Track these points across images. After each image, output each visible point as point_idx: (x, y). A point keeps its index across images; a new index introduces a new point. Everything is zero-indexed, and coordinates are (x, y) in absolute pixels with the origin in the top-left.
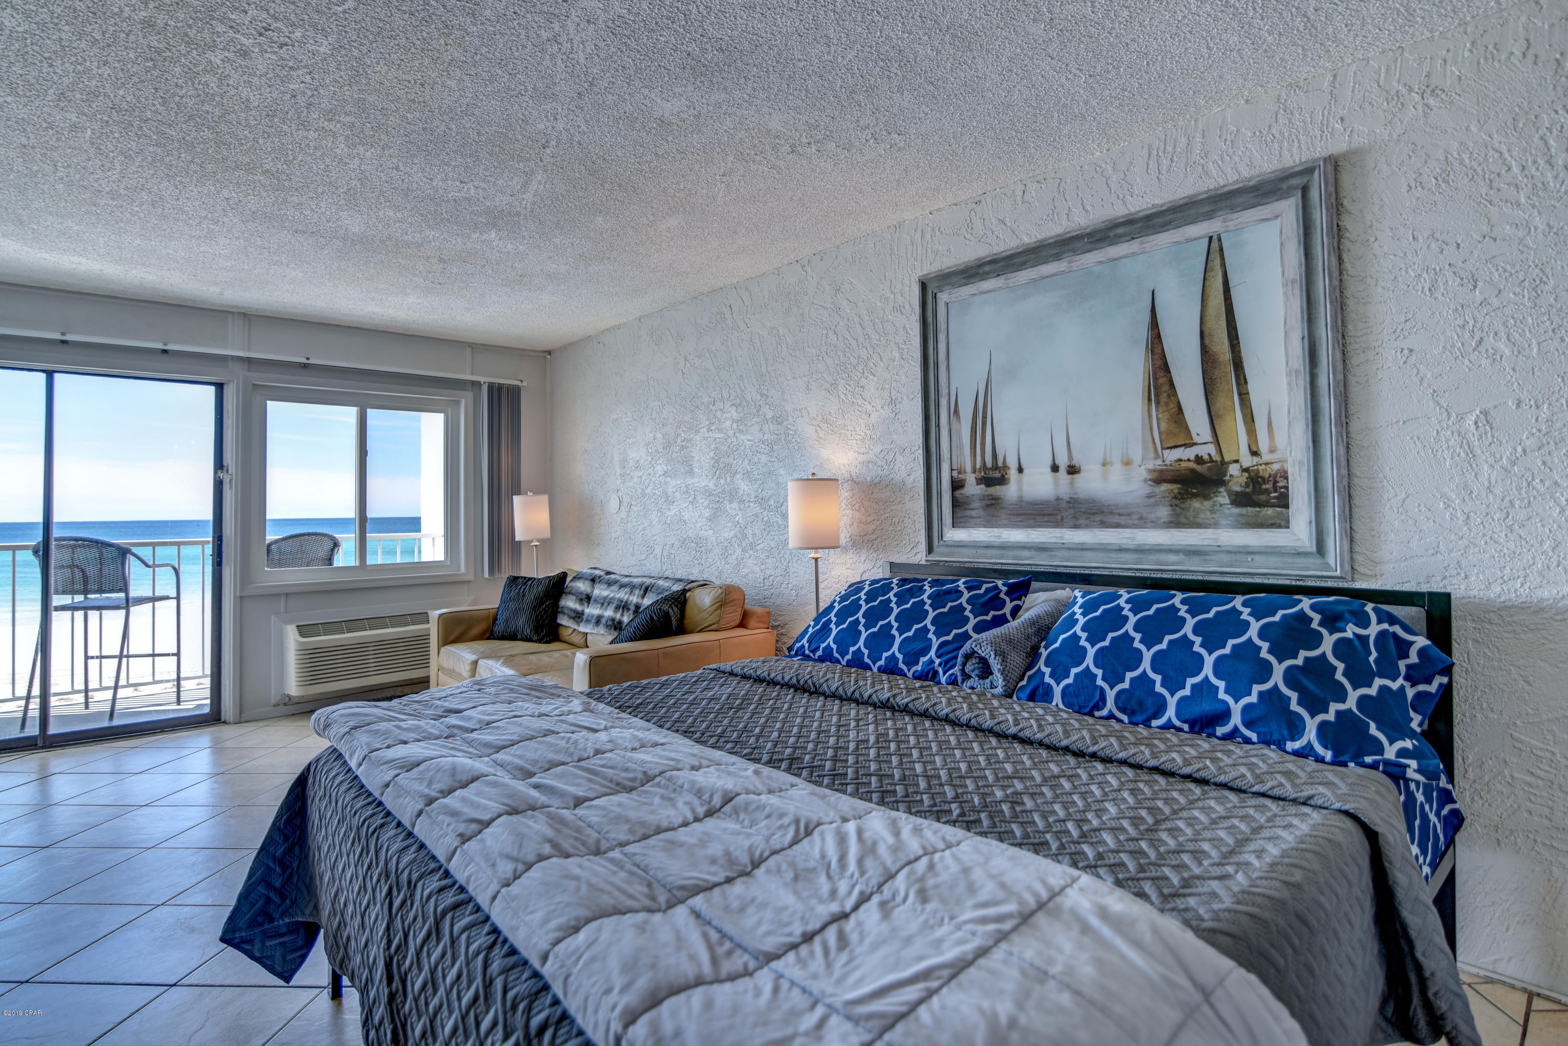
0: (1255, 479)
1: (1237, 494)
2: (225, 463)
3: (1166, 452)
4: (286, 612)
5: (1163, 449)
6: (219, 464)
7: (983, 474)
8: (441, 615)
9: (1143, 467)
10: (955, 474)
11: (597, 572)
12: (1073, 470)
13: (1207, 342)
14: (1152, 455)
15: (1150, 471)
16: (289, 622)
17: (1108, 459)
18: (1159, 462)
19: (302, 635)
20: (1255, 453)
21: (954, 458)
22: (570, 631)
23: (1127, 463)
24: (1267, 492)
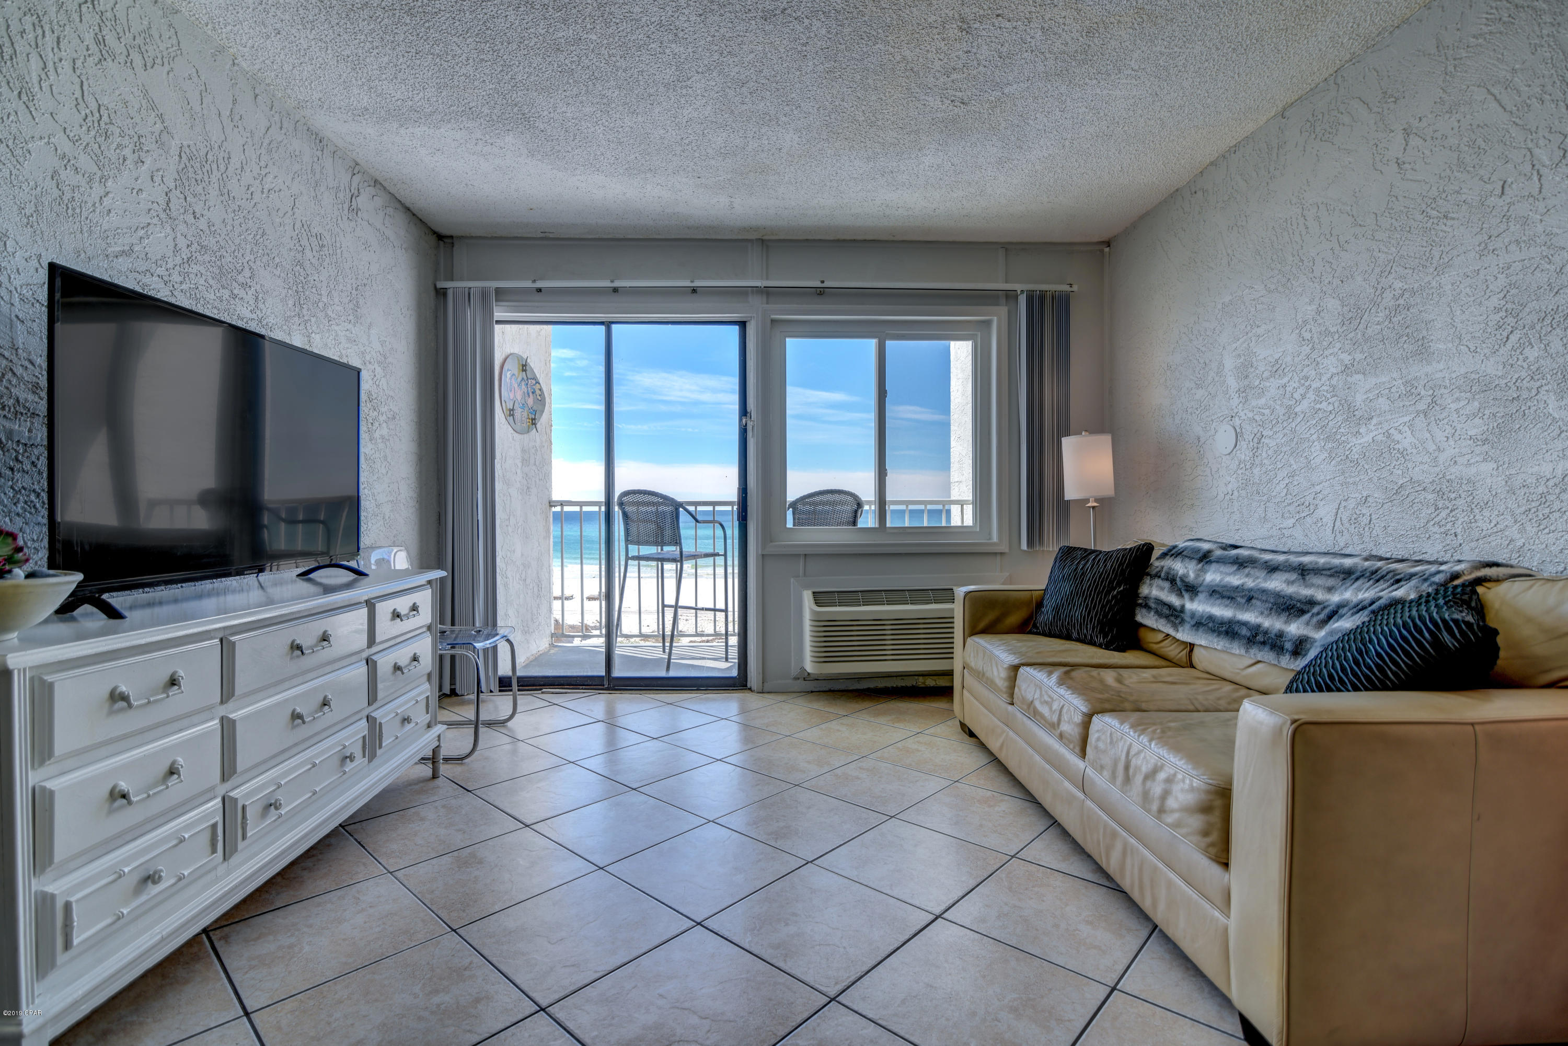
2: (748, 410)
4: (805, 575)
6: (744, 411)
8: (967, 594)
11: (1206, 546)
16: (807, 587)
19: (818, 603)
22: (1160, 637)
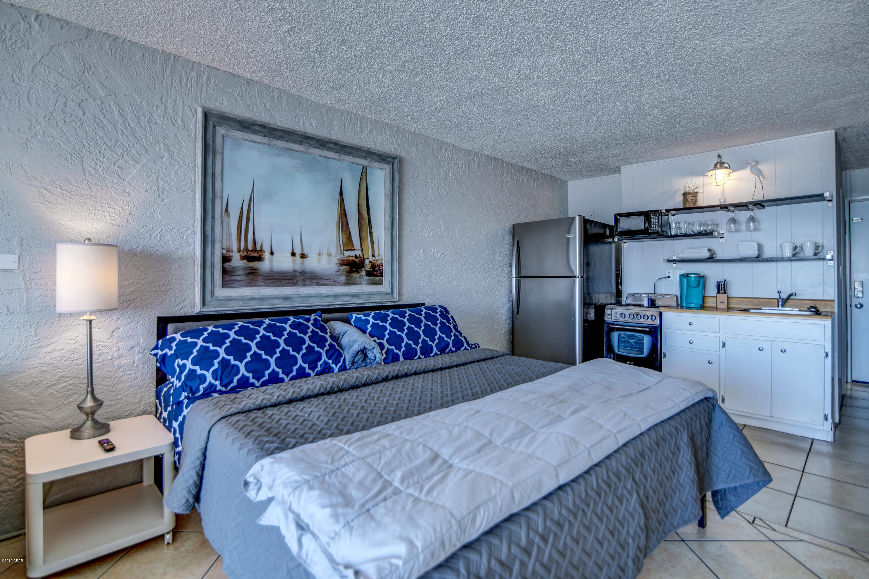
0: (373, 266)
1: (368, 271)
3: (345, 252)
5: (344, 250)
7: (245, 253)
9: (336, 258)
10: (224, 252)
12: (303, 256)
13: (360, 208)
14: (339, 252)
15: (339, 260)
17: (321, 252)
18: (342, 256)
20: (373, 256)
21: (224, 241)
23: (329, 255)
24: (377, 271)
